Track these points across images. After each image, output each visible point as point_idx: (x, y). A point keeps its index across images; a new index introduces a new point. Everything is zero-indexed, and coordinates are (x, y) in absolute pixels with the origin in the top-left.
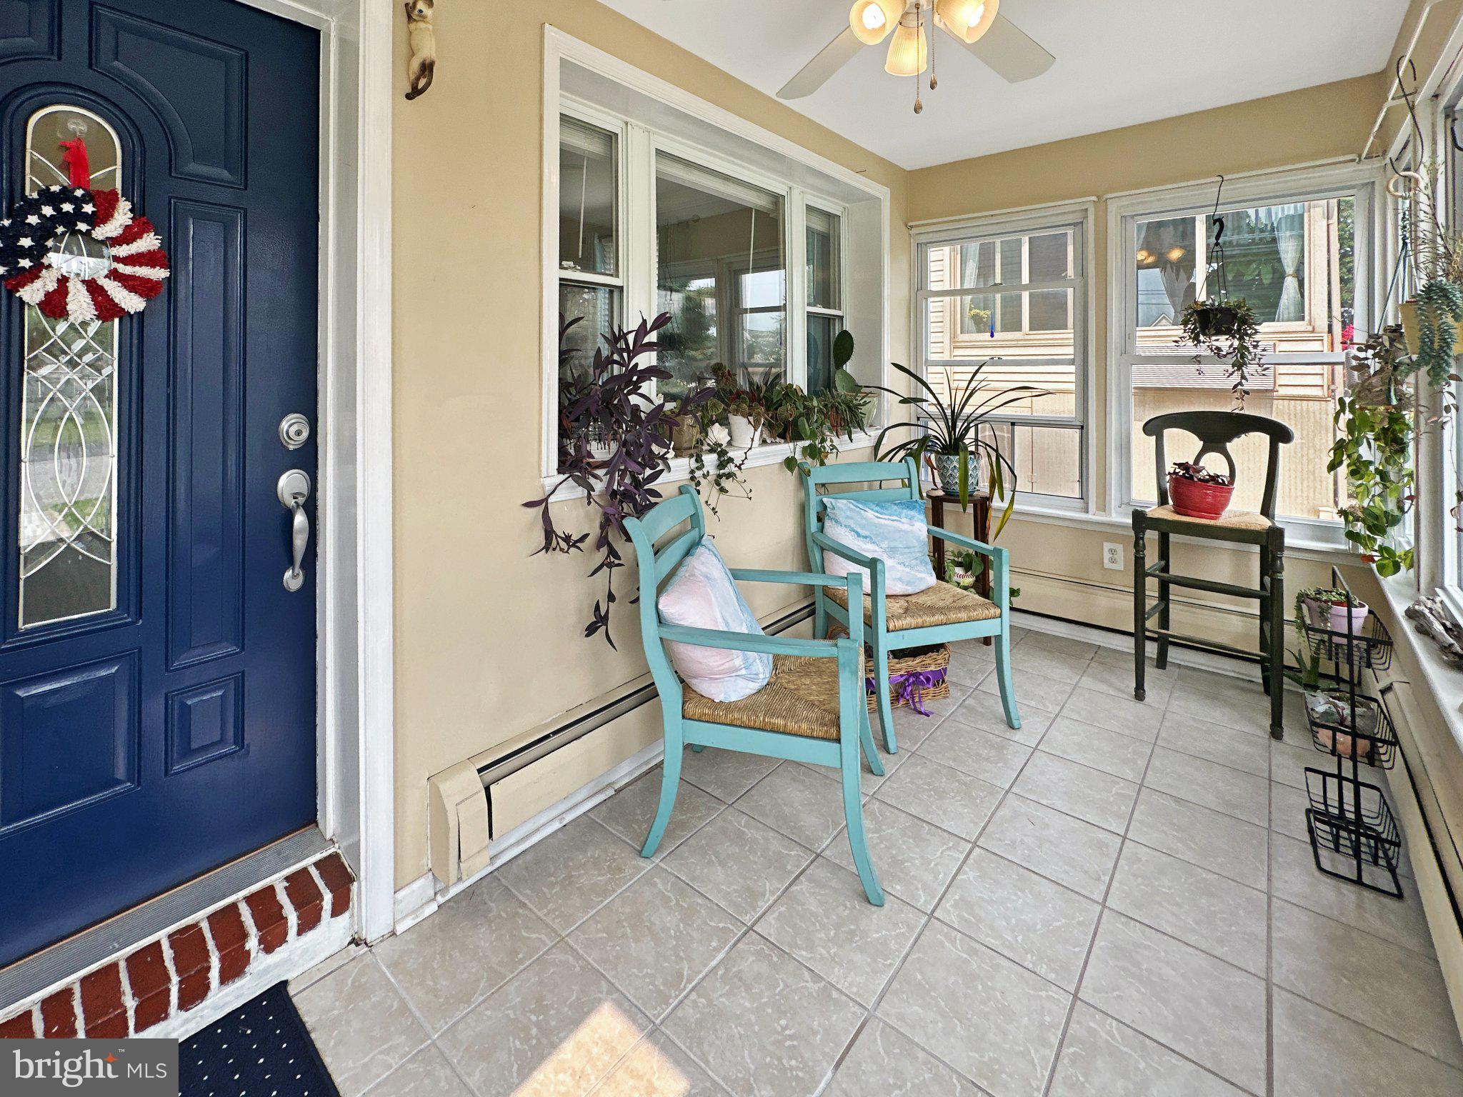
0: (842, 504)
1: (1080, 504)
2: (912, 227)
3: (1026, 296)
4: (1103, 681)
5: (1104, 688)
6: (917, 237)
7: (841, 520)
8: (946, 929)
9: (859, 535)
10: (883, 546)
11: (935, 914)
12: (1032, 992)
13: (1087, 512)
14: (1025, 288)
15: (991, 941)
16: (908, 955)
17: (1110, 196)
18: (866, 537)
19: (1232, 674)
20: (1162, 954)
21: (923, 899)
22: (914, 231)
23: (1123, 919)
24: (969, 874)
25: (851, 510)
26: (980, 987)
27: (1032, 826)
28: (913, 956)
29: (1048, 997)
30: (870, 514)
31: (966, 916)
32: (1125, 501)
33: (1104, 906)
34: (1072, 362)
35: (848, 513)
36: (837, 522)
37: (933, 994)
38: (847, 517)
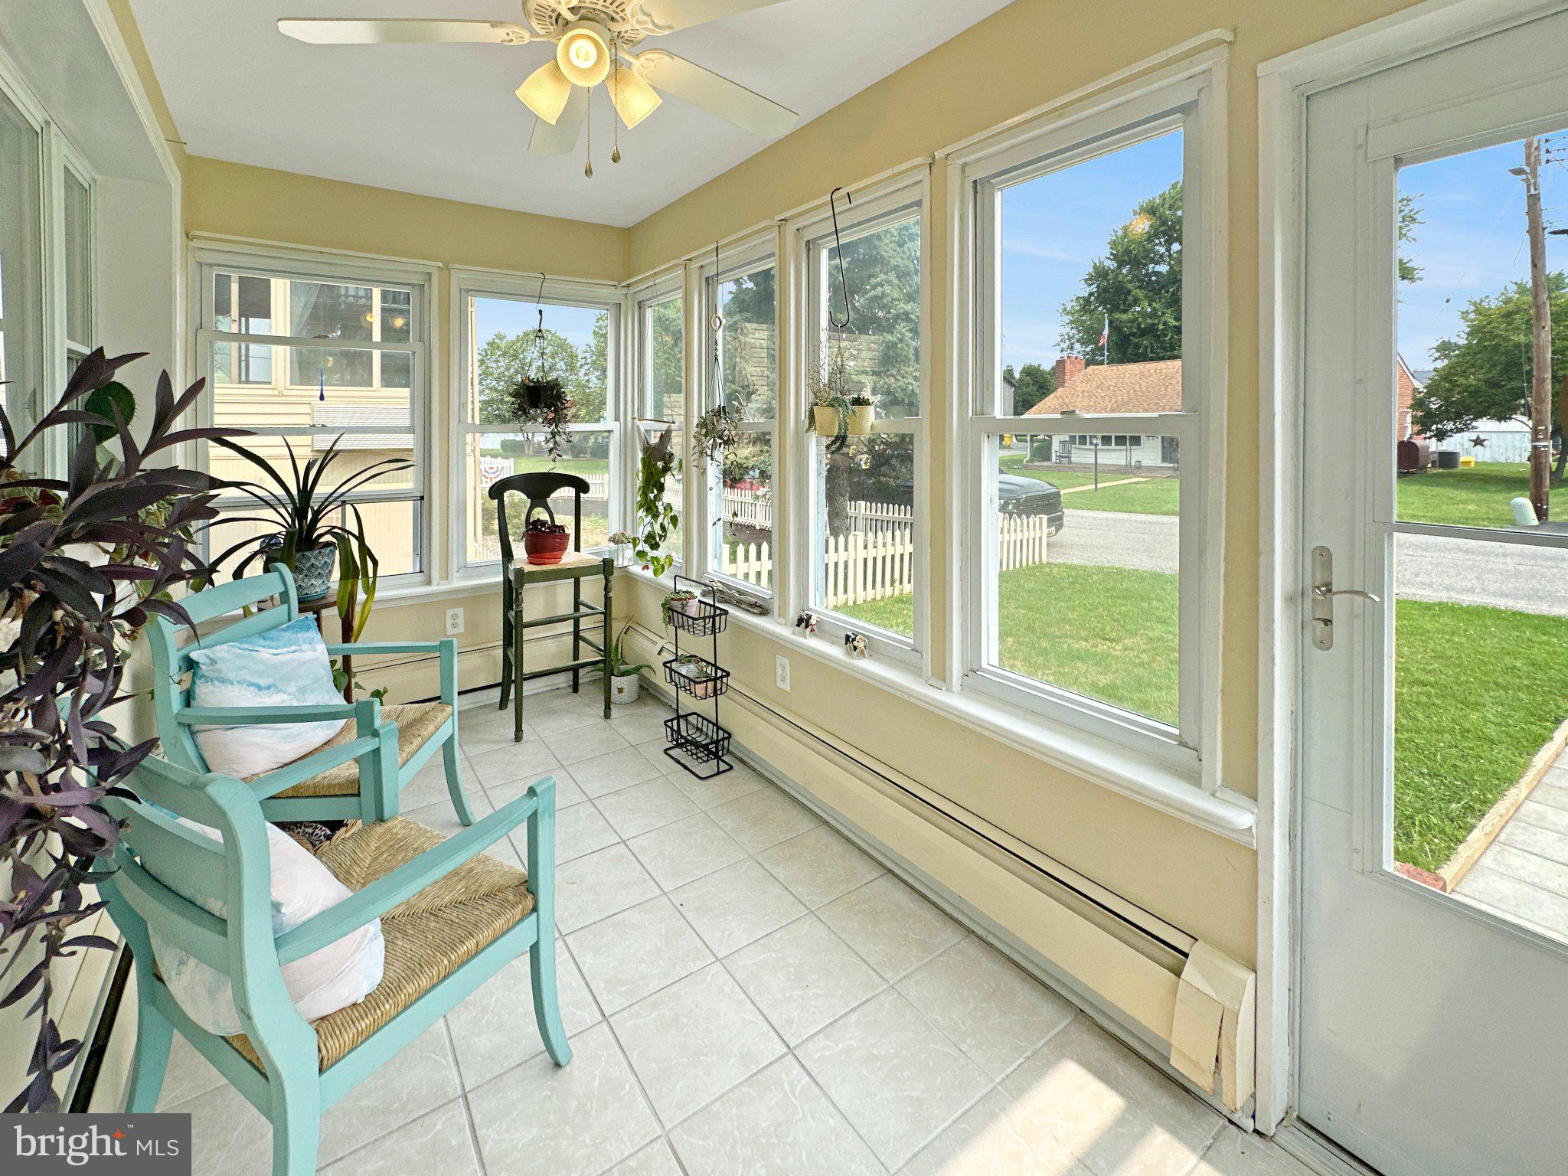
0: (222, 651)
1: (420, 577)
2: (194, 237)
3: (377, 355)
4: (480, 741)
5: (486, 747)
6: (198, 253)
7: (231, 675)
8: (625, 1014)
9: (260, 688)
10: (290, 690)
11: (607, 1014)
12: (704, 986)
13: (429, 583)
14: (377, 346)
15: (654, 985)
16: (630, 1065)
17: (457, 266)
18: (268, 688)
19: (545, 689)
20: (713, 889)
21: (587, 1016)
22: (195, 243)
23: (681, 890)
24: (587, 961)
25: (239, 656)
26: (685, 1020)
27: (575, 886)
28: (634, 1060)
29: (713, 977)
30: (265, 654)
31: (623, 989)
32: (462, 565)
33: (665, 893)
34: (410, 430)
35: (238, 662)
36: (223, 681)
37: (673, 1063)
38: (239, 669)
